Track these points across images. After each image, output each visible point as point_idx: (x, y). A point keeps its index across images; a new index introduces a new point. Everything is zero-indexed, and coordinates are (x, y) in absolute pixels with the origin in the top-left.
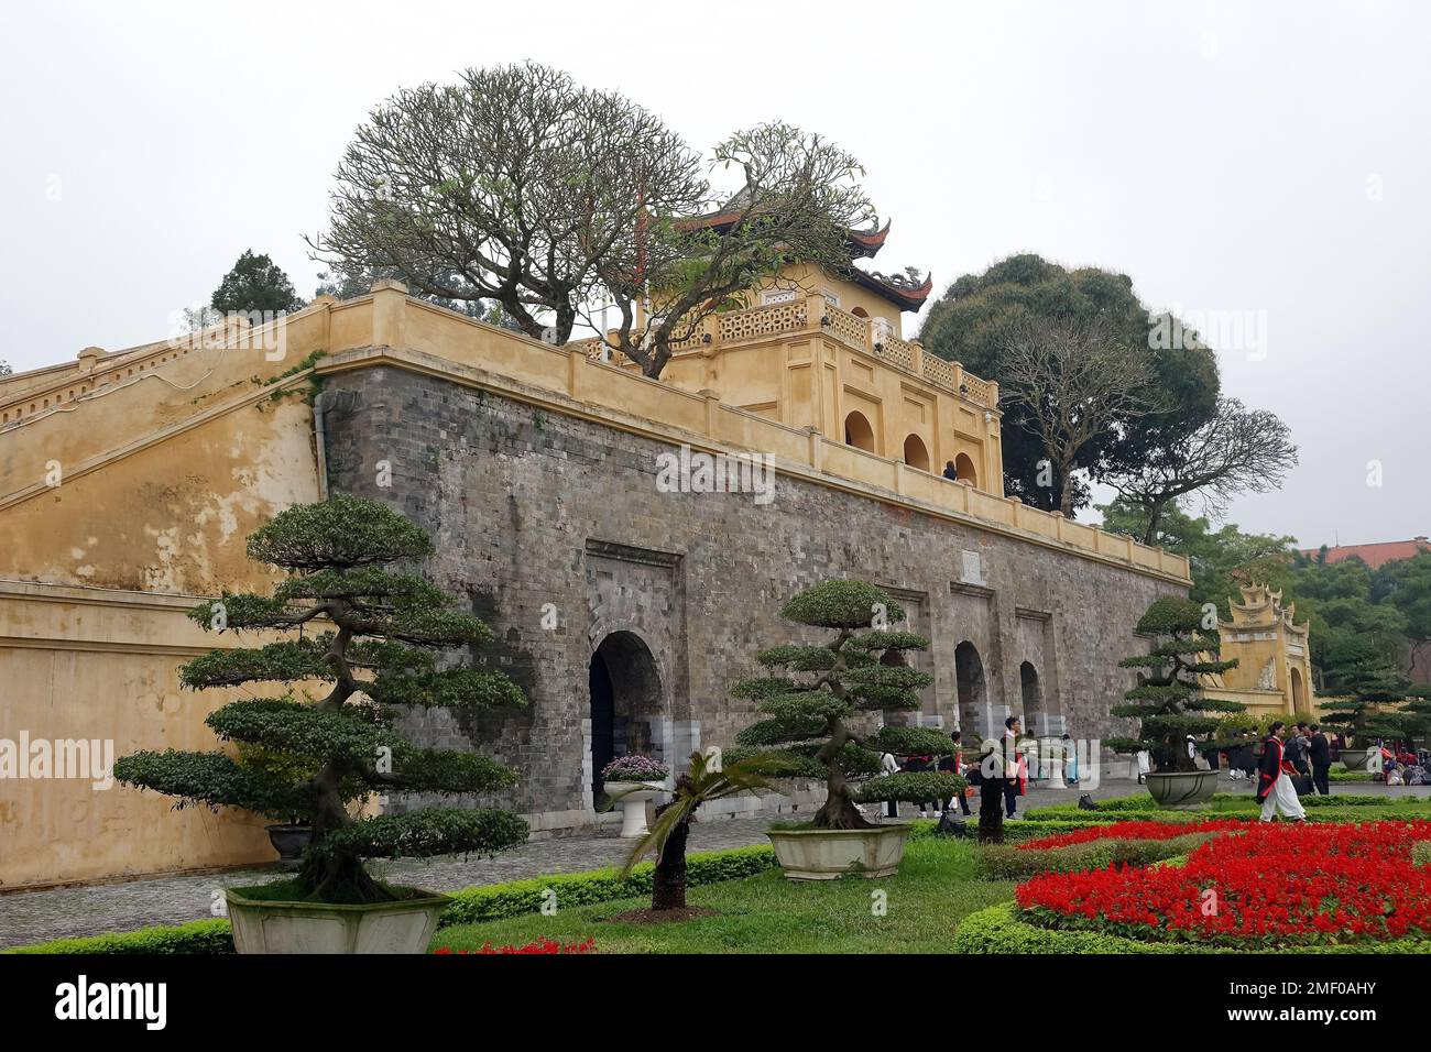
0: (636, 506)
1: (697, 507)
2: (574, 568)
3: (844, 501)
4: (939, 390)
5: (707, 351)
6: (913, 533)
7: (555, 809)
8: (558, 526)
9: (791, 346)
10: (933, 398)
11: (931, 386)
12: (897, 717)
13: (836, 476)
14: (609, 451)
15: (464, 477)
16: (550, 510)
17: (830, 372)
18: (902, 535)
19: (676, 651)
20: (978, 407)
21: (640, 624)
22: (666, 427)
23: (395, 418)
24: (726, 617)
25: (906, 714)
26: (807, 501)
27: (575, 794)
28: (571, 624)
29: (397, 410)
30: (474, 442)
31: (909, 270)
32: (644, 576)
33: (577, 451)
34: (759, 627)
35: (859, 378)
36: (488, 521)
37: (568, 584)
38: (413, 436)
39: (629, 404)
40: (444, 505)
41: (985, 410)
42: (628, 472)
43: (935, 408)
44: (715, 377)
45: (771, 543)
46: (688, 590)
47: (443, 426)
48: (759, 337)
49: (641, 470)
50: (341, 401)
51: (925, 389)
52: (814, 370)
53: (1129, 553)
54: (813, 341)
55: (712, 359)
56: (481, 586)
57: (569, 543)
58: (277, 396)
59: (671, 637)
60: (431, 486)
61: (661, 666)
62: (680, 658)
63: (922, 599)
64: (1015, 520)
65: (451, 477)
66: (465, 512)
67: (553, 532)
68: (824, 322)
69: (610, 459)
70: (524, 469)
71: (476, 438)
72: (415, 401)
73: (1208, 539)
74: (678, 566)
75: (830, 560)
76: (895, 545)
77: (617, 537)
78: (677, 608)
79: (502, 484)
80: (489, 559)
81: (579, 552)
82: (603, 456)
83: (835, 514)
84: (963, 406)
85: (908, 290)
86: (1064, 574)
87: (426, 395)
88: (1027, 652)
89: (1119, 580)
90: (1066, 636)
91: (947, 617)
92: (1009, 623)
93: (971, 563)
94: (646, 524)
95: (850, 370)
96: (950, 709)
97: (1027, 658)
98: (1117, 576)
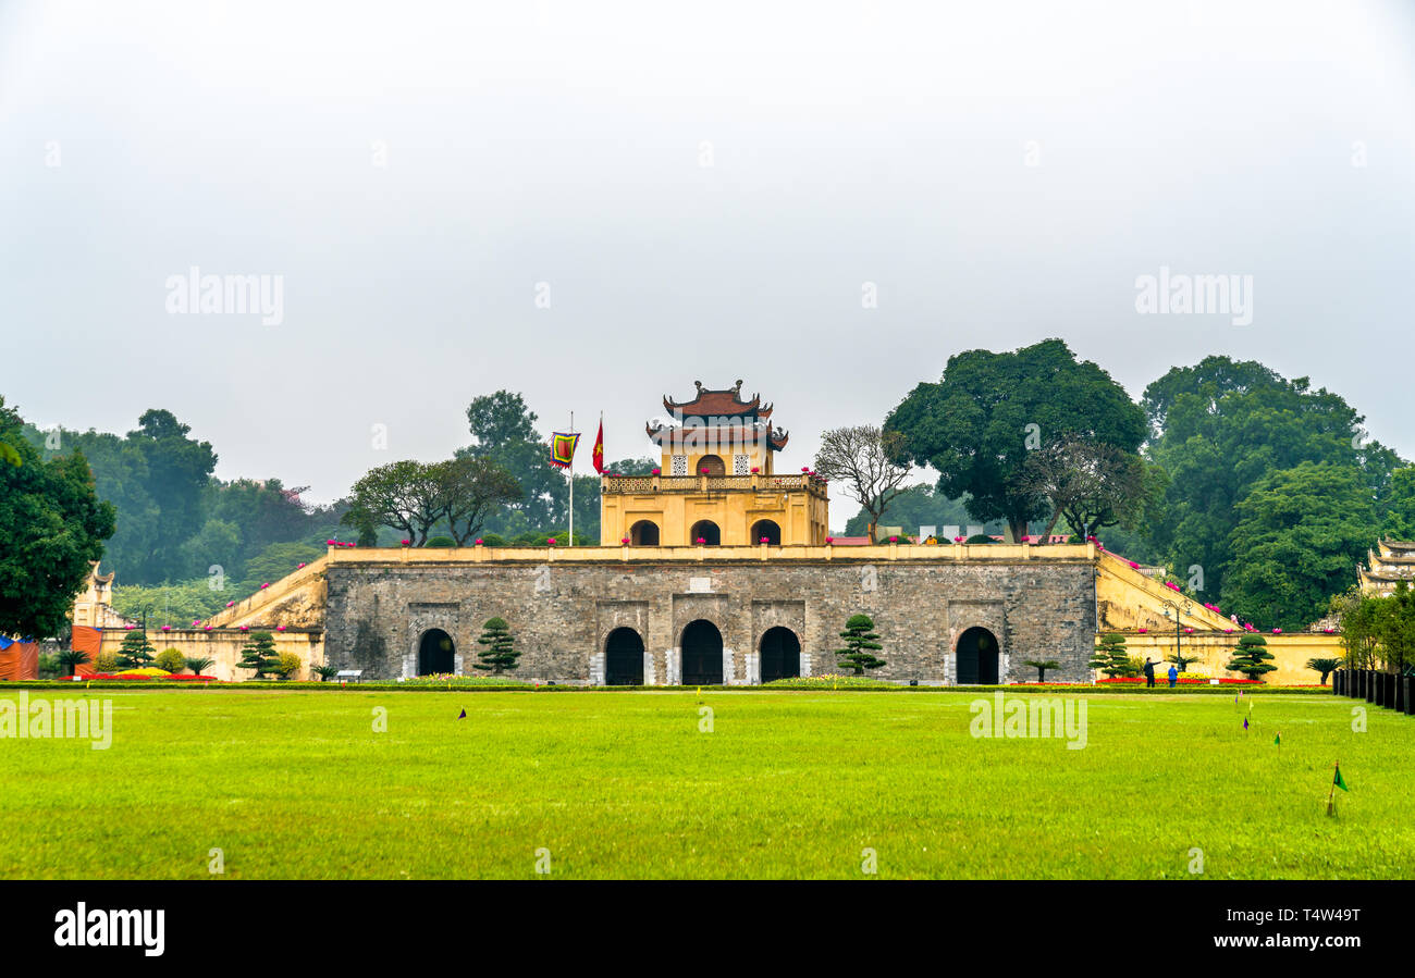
0: (433, 590)
2: (401, 612)
3: (574, 570)
6: (637, 576)
8: (395, 600)
10: (724, 498)
11: (717, 494)
14: (421, 575)
15: (357, 592)
16: (392, 596)
17: (614, 509)
18: (625, 578)
20: (777, 493)
21: (443, 626)
28: (398, 628)
29: (333, 578)
30: (360, 582)
32: (445, 611)
33: (405, 578)
35: (643, 505)
36: (365, 602)
37: (398, 617)
38: (339, 584)
40: (349, 600)
42: (430, 579)
43: (726, 503)
45: (516, 593)
46: (461, 614)
47: (348, 579)
49: (437, 578)
51: (713, 496)
56: (362, 620)
57: (399, 605)
60: (344, 596)
61: (454, 638)
63: (641, 604)
64: (761, 555)
65: (352, 593)
66: (358, 601)
67: (392, 602)
68: (605, 488)
69: (421, 577)
70: (382, 587)
71: (362, 581)
72: (340, 575)
75: (559, 595)
76: (619, 583)
77: (424, 600)
79: (372, 591)
80: (365, 612)
81: (404, 607)
82: (417, 577)
83: (566, 576)
87: (343, 572)
88: (779, 621)
89: (931, 572)
90: (824, 612)
91: (666, 610)
92: (742, 608)
93: (700, 584)
94: (439, 595)
95: (631, 503)
96: (662, 651)
97: (780, 625)
98: (927, 570)
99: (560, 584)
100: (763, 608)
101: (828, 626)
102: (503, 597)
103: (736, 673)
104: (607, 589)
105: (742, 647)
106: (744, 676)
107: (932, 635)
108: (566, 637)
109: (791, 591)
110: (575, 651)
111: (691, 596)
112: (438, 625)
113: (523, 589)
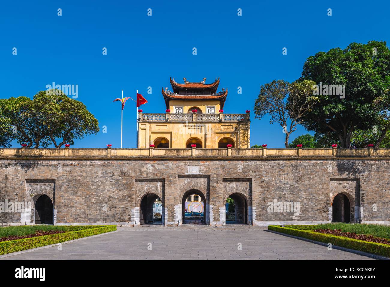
0: (40, 173)
2: (21, 184)
3: (122, 161)
16: (16, 176)
17: (144, 130)
20: (233, 123)
24: (69, 190)
28: (20, 194)
32: (48, 184)
35: (159, 129)
37: (19, 187)
42: (38, 166)
49: (43, 166)
57: (20, 180)
64: (228, 154)
67: (16, 179)
77: (36, 178)
79: (4, 173)
81: (23, 182)
82: (31, 165)
83: (118, 165)
88: (237, 190)
89: (320, 163)
90: (263, 184)
91: (175, 184)
92: (217, 183)
93: (194, 169)
94: (44, 175)
95: (155, 128)
96: (172, 206)
97: (237, 191)
98: (318, 162)
99: (114, 169)
100: (229, 182)
101: (265, 192)
102: (80, 176)
103: (214, 218)
104: (141, 172)
105: (217, 204)
106: (219, 220)
107: (322, 197)
108: (118, 198)
109: (244, 173)
110: (122, 206)
111: (189, 176)
112: (44, 192)
113: (93, 172)
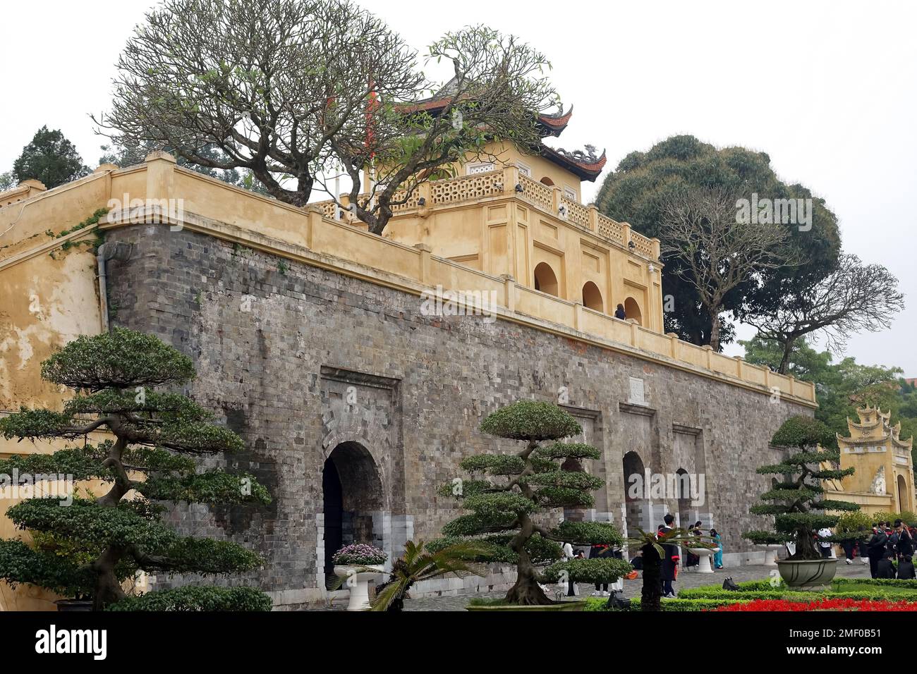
0: (362, 339)
1: (412, 340)
2: (311, 389)
3: (533, 336)
4: (611, 245)
5: (421, 212)
6: (589, 363)
7: (294, 587)
8: (298, 355)
9: (491, 208)
10: (606, 252)
11: (605, 242)
12: (575, 514)
13: (527, 316)
14: (340, 294)
15: (220, 314)
16: (292, 342)
17: (522, 230)
18: (580, 364)
19: (394, 458)
20: (643, 260)
21: (365, 435)
22: (387, 275)
23: (164, 266)
24: (436, 431)
25: (582, 511)
26: (503, 336)
27: (310, 575)
28: (308, 435)
29: (166, 259)
30: (229, 286)
31: (588, 147)
32: (369, 397)
33: (314, 294)
34: (463, 439)
35: (546, 236)
36: (240, 351)
37: (305, 402)
38: (179, 280)
39: (358, 255)
40: (204, 337)
41: (649, 262)
42: (356, 311)
43: (608, 261)
44: (428, 233)
45: (473, 370)
46: (404, 408)
47: (204, 272)
48: (464, 201)
49: (367, 310)
50: (120, 251)
51: (600, 245)
52: (509, 228)
53: (766, 381)
54: (509, 205)
55: (426, 218)
56: (234, 404)
57: (307, 369)
58: (67, 246)
59: (390, 447)
60: (193, 322)
61: (382, 470)
62: (397, 464)
63: (596, 416)
64: (673, 352)
65: (210, 314)
66: (222, 343)
67: (293, 360)
68: (518, 189)
69: (342, 300)
70: (270, 308)
71: (231, 282)
72: (181, 251)
73: (830, 369)
74: (396, 388)
75: (521, 384)
76: (575, 373)
78: (395, 423)
79: (252, 320)
80: (241, 381)
81: (315, 377)
82: (336, 298)
83: (526, 346)
84: (631, 259)
85: (586, 163)
86: (712, 397)
87: (190, 247)
88: (681, 460)
90: (714, 448)
91: (617, 431)
92: (667, 436)
93: (637, 389)
94: (370, 354)
95: (538, 228)
96: (618, 507)
97: (682, 466)
104: (566, 383)
112: (357, 434)
